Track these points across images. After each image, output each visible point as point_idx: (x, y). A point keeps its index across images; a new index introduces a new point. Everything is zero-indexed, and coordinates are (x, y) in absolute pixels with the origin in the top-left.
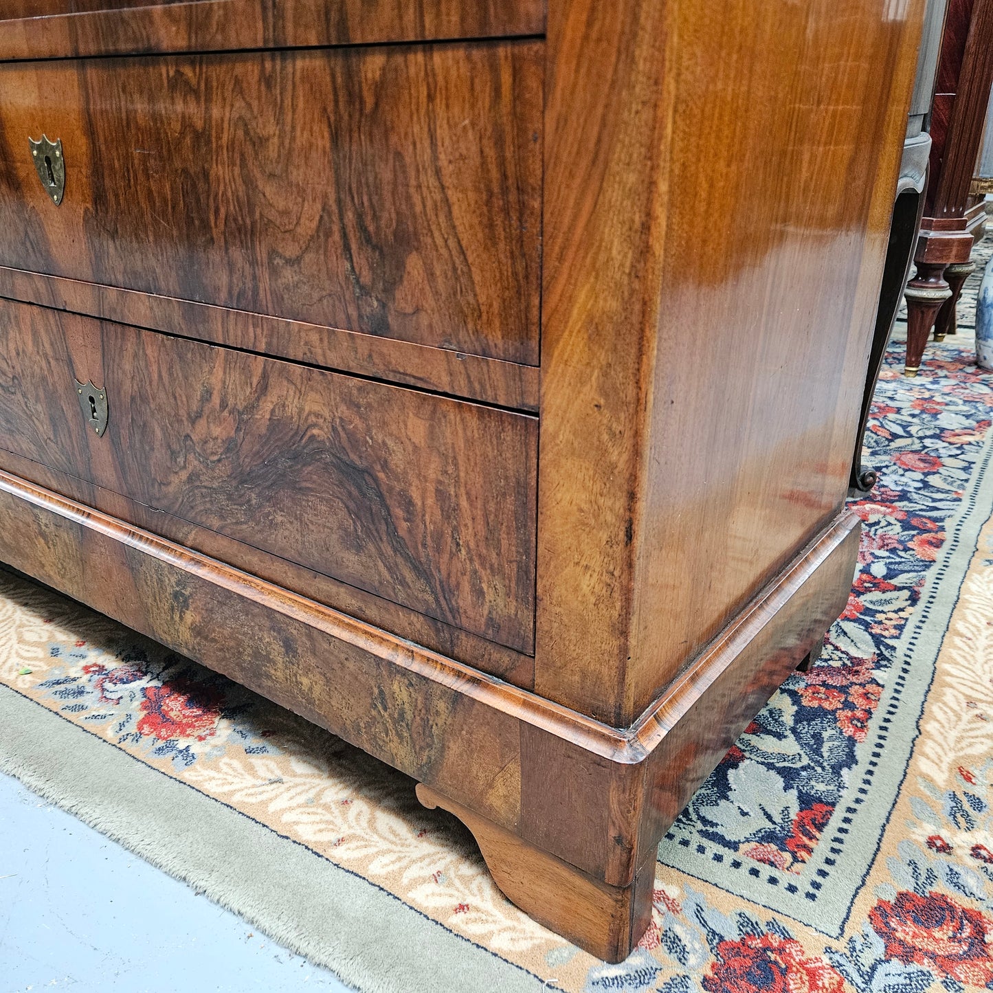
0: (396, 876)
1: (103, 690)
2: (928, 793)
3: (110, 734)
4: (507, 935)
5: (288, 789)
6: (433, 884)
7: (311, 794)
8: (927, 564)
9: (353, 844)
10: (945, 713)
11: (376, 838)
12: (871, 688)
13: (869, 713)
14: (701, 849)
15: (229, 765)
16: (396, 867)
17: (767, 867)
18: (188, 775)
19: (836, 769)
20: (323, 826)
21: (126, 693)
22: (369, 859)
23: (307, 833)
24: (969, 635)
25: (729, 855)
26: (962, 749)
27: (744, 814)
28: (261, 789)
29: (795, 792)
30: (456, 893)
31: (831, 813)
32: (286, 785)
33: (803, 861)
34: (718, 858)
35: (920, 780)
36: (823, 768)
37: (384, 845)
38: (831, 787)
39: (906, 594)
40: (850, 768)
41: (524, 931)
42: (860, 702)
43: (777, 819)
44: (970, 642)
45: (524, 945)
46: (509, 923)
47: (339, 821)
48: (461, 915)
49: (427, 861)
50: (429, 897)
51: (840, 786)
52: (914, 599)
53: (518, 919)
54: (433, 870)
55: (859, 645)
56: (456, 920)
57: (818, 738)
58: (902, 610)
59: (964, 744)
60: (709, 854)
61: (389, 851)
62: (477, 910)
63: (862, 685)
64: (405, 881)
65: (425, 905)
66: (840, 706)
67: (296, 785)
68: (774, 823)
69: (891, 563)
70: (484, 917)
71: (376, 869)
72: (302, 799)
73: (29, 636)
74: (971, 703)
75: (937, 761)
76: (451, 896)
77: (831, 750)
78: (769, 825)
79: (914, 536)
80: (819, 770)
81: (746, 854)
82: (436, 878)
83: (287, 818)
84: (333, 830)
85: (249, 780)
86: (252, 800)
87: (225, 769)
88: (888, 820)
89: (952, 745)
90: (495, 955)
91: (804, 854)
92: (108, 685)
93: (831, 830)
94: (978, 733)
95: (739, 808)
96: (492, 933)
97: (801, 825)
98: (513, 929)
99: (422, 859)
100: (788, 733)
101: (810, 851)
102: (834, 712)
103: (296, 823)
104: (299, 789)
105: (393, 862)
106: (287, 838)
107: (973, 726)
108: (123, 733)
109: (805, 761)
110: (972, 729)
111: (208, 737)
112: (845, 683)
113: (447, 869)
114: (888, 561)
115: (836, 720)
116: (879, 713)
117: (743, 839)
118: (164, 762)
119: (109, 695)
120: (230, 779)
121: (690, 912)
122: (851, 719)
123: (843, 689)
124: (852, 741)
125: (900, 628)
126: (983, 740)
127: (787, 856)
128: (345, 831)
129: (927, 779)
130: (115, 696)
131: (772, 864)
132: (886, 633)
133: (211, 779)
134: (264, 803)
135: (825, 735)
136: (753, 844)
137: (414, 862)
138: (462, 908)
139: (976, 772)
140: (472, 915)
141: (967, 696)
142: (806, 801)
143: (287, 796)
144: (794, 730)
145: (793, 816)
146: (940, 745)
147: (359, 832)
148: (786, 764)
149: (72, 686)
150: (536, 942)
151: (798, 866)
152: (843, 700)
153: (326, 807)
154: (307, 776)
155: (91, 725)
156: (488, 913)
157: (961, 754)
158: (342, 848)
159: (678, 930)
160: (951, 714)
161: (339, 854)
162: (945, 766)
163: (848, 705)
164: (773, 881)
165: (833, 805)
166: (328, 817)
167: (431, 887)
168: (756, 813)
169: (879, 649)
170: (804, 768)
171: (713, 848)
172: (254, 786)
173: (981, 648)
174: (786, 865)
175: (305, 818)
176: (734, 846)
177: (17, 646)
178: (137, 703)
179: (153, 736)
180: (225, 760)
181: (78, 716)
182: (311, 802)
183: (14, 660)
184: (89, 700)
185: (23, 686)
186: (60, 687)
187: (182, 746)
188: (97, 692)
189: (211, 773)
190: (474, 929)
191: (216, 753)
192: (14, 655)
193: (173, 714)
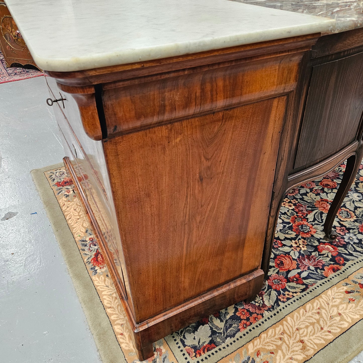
0: (115, 321)
2: (243, 354)
3: (85, 260)
4: (126, 344)
5: (108, 289)
6: (120, 326)
7: (111, 293)
8: (323, 277)
9: (112, 309)
10: (272, 333)
11: (117, 310)
12: (260, 316)
13: (251, 324)
14: (177, 343)
15: (102, 278)
16: (116, 319)
17: (188, 355)
18: (93, 278)
19: (227, 336)
20: (109, 302)
21: (94, 249)
22: (113, 314)
23: (105, 303)
24: (307, 310)
25: (182, 348)
26: (265, 346)
27: (194, 339)
28: (103, 287)
29: (211, 338)
30: (123, 330)
31: (214, 348)
32: (108, 288)
33: (196, 357)
34: (179, 347)
35: (245, 349)
36: (224, 335)
37: (117, 312)
38: (221, 341)
39: (304, 287)
40: (231, 338)
41: (129, 345)
42: (252, 319)
43: (200, 344)
44: (305, 312)
45: (127, 348)
46: (128, 342)
47: (113, 302)
48: (121, 336)
49: (123, 320)
50: (118, 329)
51: (224, 342)
52: (303, 290)
53: (130, 342)
54: (122, 323)
55: (270, 301)
56: (119, 336)
57: (231, 326)
58: (296, 293)
59: (267, 345)
60: (178, 345)
61: (117, 314)
62: (124, 336)
63: (258, 314)
64: (116, 323)
65: (116, 330)
66: (245, 318)
67: (110, 289)
68: (199, 344)
69: (311, 273)
70: (124, 338)
71: (112, 318)
72: (109, 293)
73: (84, 225)
74: (282, 333)
75: (255, 346)
76: (122, 330)
77: (230, 331)
78: (197, 344)
79: (331, 264)
80: (223, 335)
81: (186, 349)
82: (122, 325)
83: (104, 297)
84: (110, 304)
85: (103, 284)
86: (101, 289)
87: (100, 279)
88: (226, 356)
89: (264, 343)
90: (121, 348)
91: (198, 355)
92: (92, 245)
93: (210, 353)
94: (275, 343)
95: (195, 337)
96: (123, 343)
97: (204, 348)
98: (127, 344)
99: (122, 319)
100: (224, 321)
101: (200, 355)
102: (242, 320)
103: (105, 299)
104: (110, 290)
105: (116, 317)
106: (102, 302)
107: (275, 340)
108: (88, 261)
109: (222, 331)
110: (274, 341)
111: (102, 268)
112: (254, 312)
113: (125, 324)
114: (311, 272)
115: (240, 322)
116: (254, 325)
117: (188, 345)
118: (91, 272)
120: (100, 282)
121: (163, 357)
122: (244, 324)
123: (251, 314)
124: (239, 330)
125: (288, 299)
126: (274, 346)
127: (194, 354)
128: (112, 305)
129: (247, 350)
130: (91, 249)
131: (189, 354)
132: (282, 300)
133: (97, 280)
134: (102, 291)
135: (234, 325)
136: (189, 348)
137: (120, 319)
138: (122, 334)
139: (262, 354)
140: (123, 337)
141: (284, 330)
142: (212, 342)
143: (107, 291)
144: (227, 321)
145: (205, 345)
146: (260, 342)
147: (115, 307)
148: (216, 330)
149: (85, 243)
150: (130, 349)
151: (195, 358)
152: (248, 317)
153: (113, 297)
155: (83, 256)
156: (126, 338)
157: (263, 347)
158: (110, 309)
159: (158, 360)
160: (273, 334)
161: (109, 311)
162: (255, 348)
163: (248, 319)
164: (186, 358)
165: (217, 346)
166: (111, 300)
167: (119, 327)
168: (197, 340)
169: (274, 304)
170: (219, 333)
171: (180, 344)
172: (103, 286)
173: (306, 316)
174: (192, 356)
175: (107, 299)
176: (185, 346)
177: (81, 227)
178: (94, 253)
179: (92, 264)
180: (102, 276)
181: (82, 253)
182: (110, 295)
183: (79, 231)
184: (86, 248)
185: (77, 240)
186: (83, 243)
187: (96, 269)
188: (89, 247)
189: (97, 279)
190: (121, 340)
191: (101, 273)
192: (79, 230)
193: (99, 259)
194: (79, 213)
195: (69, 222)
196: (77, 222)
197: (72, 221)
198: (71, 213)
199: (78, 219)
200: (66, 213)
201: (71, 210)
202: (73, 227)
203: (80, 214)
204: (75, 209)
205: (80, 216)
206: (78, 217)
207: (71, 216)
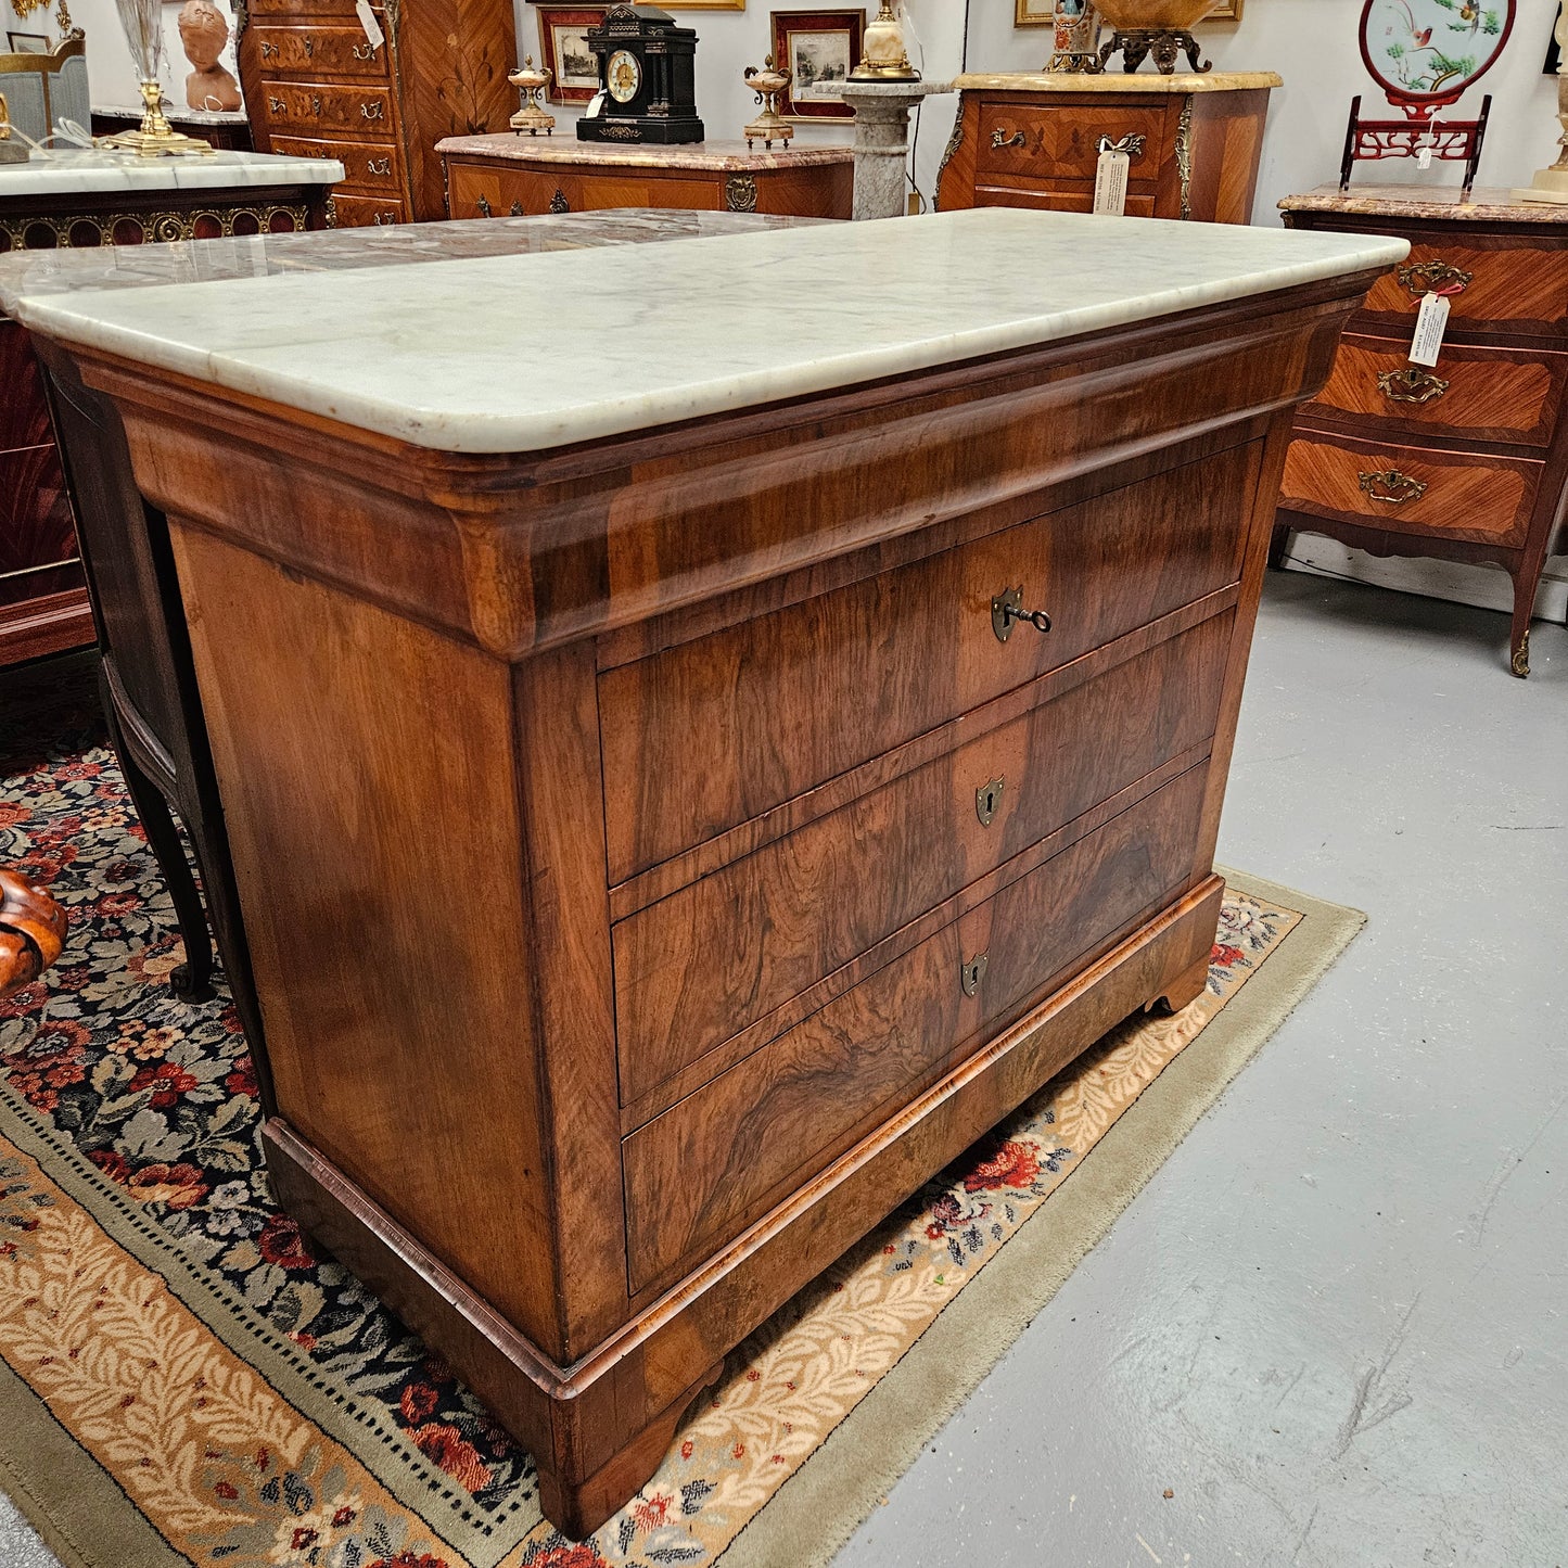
1: (969, 1217)
3: (1035, 1202)
5: (1091, 1099)
7: (1096, 1089)
9: (1140, 1069)
15: (1067, 1130)
18: (1081, 1150)
20: (1125, 1083)
21: (974, 1203)
23: (1134, 1088)
28: (1093, 1113)
30: (1170, 1033)
32: (1089, 1100)
41: (1191, 1012)
46: (1187, 1017)
47: (1120, 1076)
48: (1185, 1032)
53: (1184, 1014)
54: (1155, 1040)
56: (1190, 1035)
62: (1180, 1026)
67: (1087, 1096)
70: (1184, 1025)
71: (1158, 1061)
72: (1102, 1094)
76: (1172, 1035)
82: (1160, 1040)
83: (1120, 1098)
84: (1128, 1079)
92: (960, 1217)
99: (1146, 1044)
103: (1124, 1095)
104: (1091, 1094)
108: (1031, 1194)
111: (1036, 1144)
118: (1065, 1167)
119: (977, 1213)
120: (1084, 1126)
128: (1129, 1073)
130: (979, 1209)
138: (1180, 1032)
140: (1184, 1029)
143: (1098, 1100)
149: (962, 1242)
150: (1197, 1009)
153: (1107, 1082)
154: (1076, 1091)
155: (1018, 1218)
161: (1148, 1075)
172: (1090, 1115)
177: (887, 1302)
178: (990, 1193)
179: (1035, 1176)
180: (1062, 1133)
181: (1008, 1228)
182: (1103, 1088)
183: (917, 1295)
184: (984, 1226)
185: (963, 1277)
186: (964, 1249)
187: (1048, 1158)
188: (973, 1222)
189: (1078, 1138)
190: (1194, 1030)
191: (1054, 1138)
192: (908, 1299)
193: (1004, 1168)
194: (805, 1358)
195: (884, 1361)
196: (870, 1332)
197: (871, 1356)
198: (825, 1387)
199: (847, 1338)
200: (830, 1413)
201: (803, 1403)
202: (904, 1332)
203: (810, 1347)
204: (786, 1389)
205: (824, 1345)
206: (838, 1343)
207: (842, 1377)
